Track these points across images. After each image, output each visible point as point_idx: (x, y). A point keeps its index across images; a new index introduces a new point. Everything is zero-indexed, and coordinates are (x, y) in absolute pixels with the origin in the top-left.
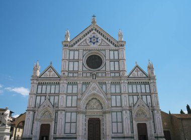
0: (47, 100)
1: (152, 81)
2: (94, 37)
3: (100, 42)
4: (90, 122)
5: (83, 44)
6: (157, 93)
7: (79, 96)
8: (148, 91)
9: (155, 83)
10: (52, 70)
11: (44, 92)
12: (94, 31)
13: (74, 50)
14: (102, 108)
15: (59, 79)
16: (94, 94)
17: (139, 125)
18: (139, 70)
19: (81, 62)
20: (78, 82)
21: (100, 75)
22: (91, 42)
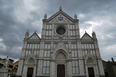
0: (32, 52)
1: (95, 42)
2: (61, 17)
3: (64, 20)
4: (58, 67)
5: (54, 21)
6: (99, 49)
7: (52, 51)
8: (93, 48)
9: (97, 43)
10: (36, 35)
11: (30, 48)
12: (61, 14)
13: (49, 24)
14: (66, 58)
16: (61, 50)
18: (87, 35)
19: (53, 31)
20: (51, 42)
21: (64, 38)
22: (59, 20)
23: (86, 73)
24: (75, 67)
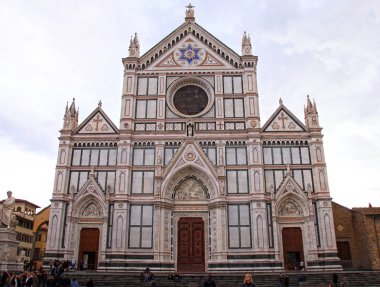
0: (92, 178)
1: (314, 140)
2: (190, 47)
3: (203, 57)
4: (182, 226)
5: (166, 63)
6: (324, 165)
7: (158, 173)
8: (306, 161)
9: (321, 143)
10: (101, 117)
11: (85, 163)
12: (190, 36)
13: (148, 76)
14: (208, 196)
15: (116, 136)
16: (190, 168)
17: (285, 231)
18: (286, 115)
19: (162, 102)
20: (156, 143)
21: (202, 127)
22: (183, 58)
23: (273, 247)
24: (239, 226)
